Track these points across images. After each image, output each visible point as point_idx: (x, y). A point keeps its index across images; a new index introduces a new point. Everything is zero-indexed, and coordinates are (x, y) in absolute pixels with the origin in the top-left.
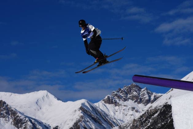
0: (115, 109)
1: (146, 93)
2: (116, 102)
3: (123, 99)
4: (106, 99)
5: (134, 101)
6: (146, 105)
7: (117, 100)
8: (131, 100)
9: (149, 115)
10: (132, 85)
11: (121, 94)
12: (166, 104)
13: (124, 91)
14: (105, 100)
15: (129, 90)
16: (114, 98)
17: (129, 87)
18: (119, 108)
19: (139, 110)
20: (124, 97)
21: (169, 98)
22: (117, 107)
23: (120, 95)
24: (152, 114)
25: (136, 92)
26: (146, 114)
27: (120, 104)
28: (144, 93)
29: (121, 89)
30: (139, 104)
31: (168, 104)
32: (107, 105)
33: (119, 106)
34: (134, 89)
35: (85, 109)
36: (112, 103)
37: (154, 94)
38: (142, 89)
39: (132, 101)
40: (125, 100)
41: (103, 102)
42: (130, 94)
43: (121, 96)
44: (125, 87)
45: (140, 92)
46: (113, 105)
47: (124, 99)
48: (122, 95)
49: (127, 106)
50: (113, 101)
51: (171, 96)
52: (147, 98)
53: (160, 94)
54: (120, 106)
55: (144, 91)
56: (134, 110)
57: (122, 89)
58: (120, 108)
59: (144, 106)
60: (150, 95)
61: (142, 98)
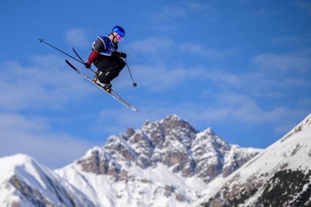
0: (113, 190)
1: (209, 145)
2: (117, 170)
3: (140, 162)
4: (89, 159)
5: (172, 168)
6: (209, 181)
7: (120, 162)
8: (165, 163)
9: (229, 201)
10: (168, 119)
11: (134, 146)
12: (282, 167)
13: (145, 138)
14: (85, 161)
15: (158, 135)
16: (114, 156)
17: (160, 125)
18: (127, 189)
19: (188, 195)
20: (143, 155)
21: (292, 151)
22: (120, 186)
23: (130, 148)
24: (238, 197)
25: (180, 140)
26: (222, 197)
27: (129, 174)
28: (205, 146)
29: (134, 132)
30: (186, 176)
31: (290, 170)
32: (91, 176)
33: (127, 181)
34: (174, 131)
35: (25, 184)
36: (106, 170)
37: (234, 148)
38: (198, 132)
39: (166, 167)
40: (146, 164)
41: (79, 168)
42: (161, 147)
43: (134, 151)
44: (147, 124)
45: (191, 141)
46: (109, 177)
47: (143, 160)
48: (137, 148)
49: (150, 182)
50: (110, 164)
51: (297, 146)
52: (213, 160)
53: (251, 150)
54: (130, 183)
55: (205, 138)
56: (174, 196)
57: (138, 131)
58: (131, 188)
59: (204, 183)
60: (221, 150)
61: (198, 161)
